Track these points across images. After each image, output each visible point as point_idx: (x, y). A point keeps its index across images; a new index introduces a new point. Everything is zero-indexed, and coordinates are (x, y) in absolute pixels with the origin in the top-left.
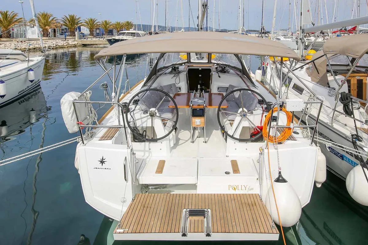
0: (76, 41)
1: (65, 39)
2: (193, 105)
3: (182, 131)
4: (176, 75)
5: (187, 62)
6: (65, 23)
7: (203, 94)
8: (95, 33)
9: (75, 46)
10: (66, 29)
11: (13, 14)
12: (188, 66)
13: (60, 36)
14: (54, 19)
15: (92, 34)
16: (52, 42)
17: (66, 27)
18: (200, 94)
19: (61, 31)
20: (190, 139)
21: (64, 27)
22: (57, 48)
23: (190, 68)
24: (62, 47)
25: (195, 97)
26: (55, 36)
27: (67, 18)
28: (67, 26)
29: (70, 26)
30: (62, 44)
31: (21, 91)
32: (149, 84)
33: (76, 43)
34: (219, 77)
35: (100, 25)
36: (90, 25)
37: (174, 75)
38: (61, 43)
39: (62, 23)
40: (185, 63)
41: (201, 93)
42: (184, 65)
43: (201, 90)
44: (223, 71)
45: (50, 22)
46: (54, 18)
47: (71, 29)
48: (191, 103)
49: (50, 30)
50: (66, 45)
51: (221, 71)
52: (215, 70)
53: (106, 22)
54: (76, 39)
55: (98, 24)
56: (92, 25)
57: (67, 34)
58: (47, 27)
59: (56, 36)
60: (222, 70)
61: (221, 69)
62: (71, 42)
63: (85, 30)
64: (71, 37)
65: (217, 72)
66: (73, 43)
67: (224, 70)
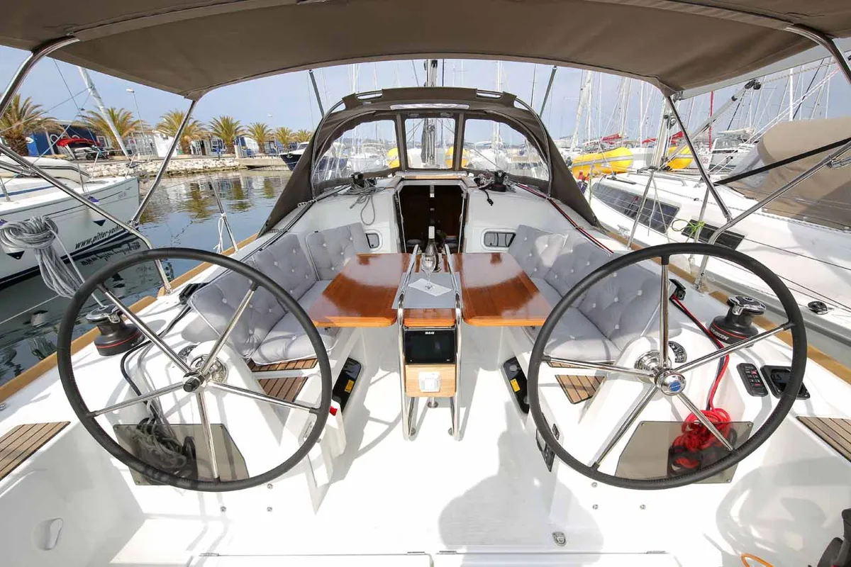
0: (237, 160)
1: (219, 157)
2: (407, 313)
3: (381, 373)
4: (364, 197)
5: (399, 169)
6: (216, 130)
7: (445, 256)
8: (267, 148)
9: (235, 169)
10: (219, 141)
11: (125, 113)
12: (402, 179)
13: (211, 153)
14: (197, 124)
15: (262, 150)
16: (197, 163)
17: (219, 139)
18: (437, 257)
19: (213, 145)
20: (401, 422)
21: (216, 138)
22: (206, 172)
23: (408, 183)
24: (215, 171)
25: (417, 271)
26: (204, 153)
27: (219, 123)
28: (219, 136)
29: (225, 137)
30: (214, 166)
31: (83, 244)
32: (282, 226)
33: (236, 163)
34: (491, 202)
35: (273, 134)
36: (257, 135)
37: (357, 198)
38: (212, 163)
39: (211, 130)
40: (393, 171)
41: (440, 255)
42: (390, 176)
43: (439, 242)
44: (498, 186)
45: (190, 129)
46: (195, 122)
47: (227, 141)
48: (401, 306)
49: (193, 143)
50: (222, 167)
51: (493, 187)
52: (476, 185)
53: (283, 130)
54: (237, 158)
55: (271, 133)
56: (260, 133)
57: (223, 150)
58: (186, 137)
59: (207, 153)
60: (496, 183)
61: (492, 180)
62: (229, 162)
63: (252, 144)
64: (229, 155)
65: (483, 189)
66: (232, 164)
67: (501, 184)
